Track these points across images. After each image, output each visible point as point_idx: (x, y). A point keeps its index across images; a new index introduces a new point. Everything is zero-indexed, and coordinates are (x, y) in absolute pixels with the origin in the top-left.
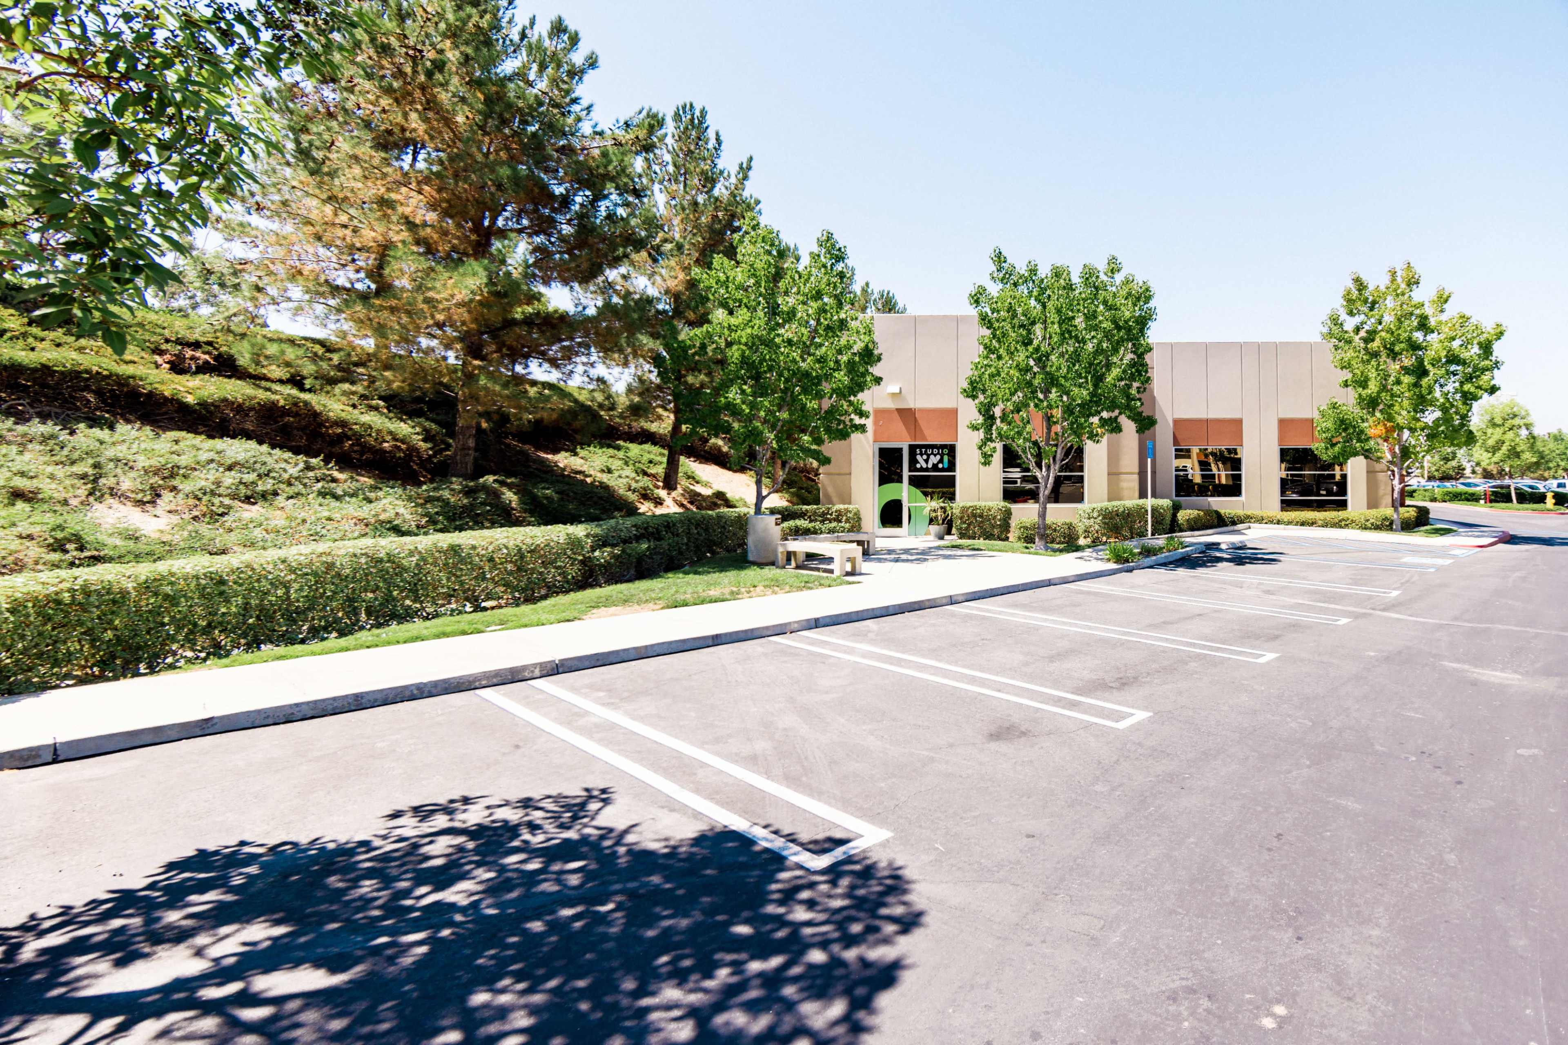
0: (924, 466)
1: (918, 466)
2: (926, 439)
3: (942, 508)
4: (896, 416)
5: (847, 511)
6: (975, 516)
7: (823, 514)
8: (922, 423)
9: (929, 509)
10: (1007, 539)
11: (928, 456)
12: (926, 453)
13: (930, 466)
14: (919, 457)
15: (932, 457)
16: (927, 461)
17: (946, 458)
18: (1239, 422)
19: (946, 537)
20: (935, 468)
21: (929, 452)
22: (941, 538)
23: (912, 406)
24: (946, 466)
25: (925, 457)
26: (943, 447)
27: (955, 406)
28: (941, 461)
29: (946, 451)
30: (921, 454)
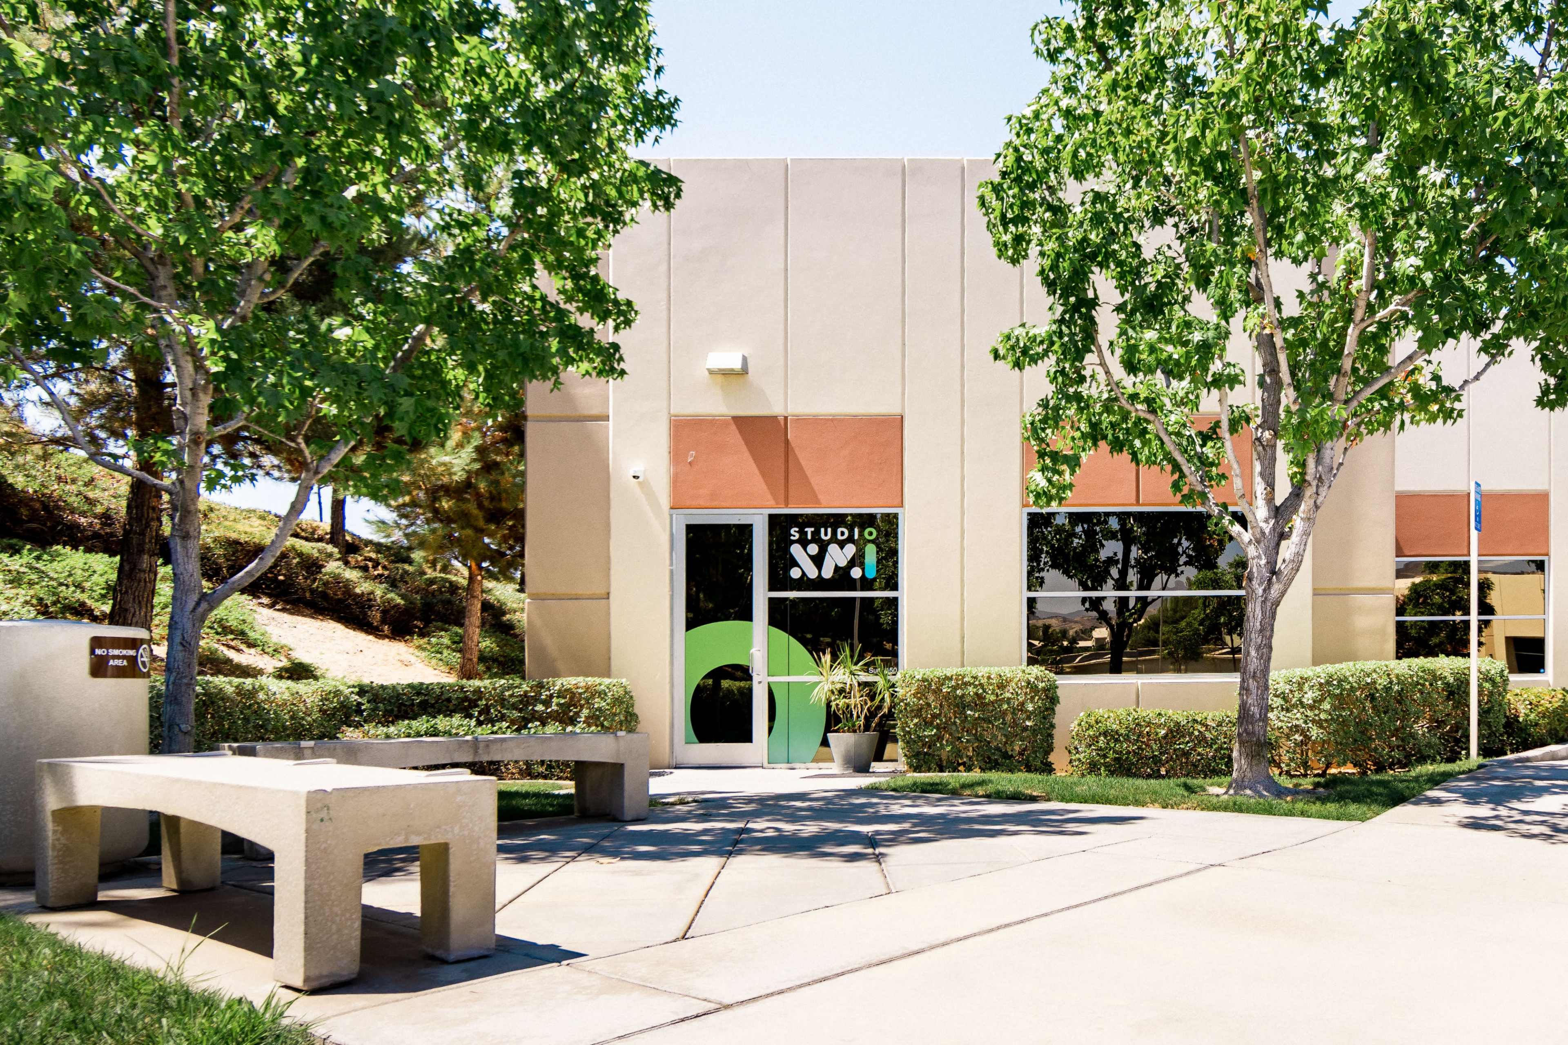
0: (812, 572)
1: (795, 573)
2: (817, 503)
3: (863, 685)
4: (734, 437)
5: (594, 693)
6: (960, 705)
7: (526, 701)
8: (804, 457)
9: (827, 687)
10: (1048, 768)
11: (823, 548)
12: (816, 539)
13: (828, 572)
14: (796, 550)
15: (833, 548)
16: (818, 560)
17: (871, 552)
18: (1542, 499)
19: (876, 766)
20: (842, 578)
21: (825, 535)
22: (862, 768)
23: (777, 409)
24: (871, 573)
25: (813, 549)
26: (866, 520)
27: (895, 410)
28: (857, 560)
29: (871, 533)
30: (804, 543)
